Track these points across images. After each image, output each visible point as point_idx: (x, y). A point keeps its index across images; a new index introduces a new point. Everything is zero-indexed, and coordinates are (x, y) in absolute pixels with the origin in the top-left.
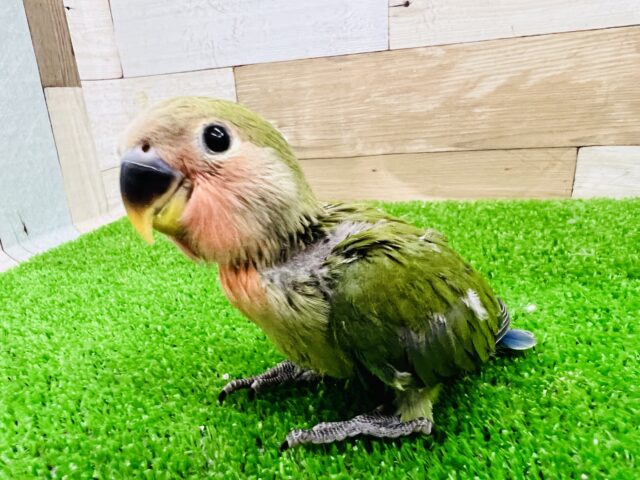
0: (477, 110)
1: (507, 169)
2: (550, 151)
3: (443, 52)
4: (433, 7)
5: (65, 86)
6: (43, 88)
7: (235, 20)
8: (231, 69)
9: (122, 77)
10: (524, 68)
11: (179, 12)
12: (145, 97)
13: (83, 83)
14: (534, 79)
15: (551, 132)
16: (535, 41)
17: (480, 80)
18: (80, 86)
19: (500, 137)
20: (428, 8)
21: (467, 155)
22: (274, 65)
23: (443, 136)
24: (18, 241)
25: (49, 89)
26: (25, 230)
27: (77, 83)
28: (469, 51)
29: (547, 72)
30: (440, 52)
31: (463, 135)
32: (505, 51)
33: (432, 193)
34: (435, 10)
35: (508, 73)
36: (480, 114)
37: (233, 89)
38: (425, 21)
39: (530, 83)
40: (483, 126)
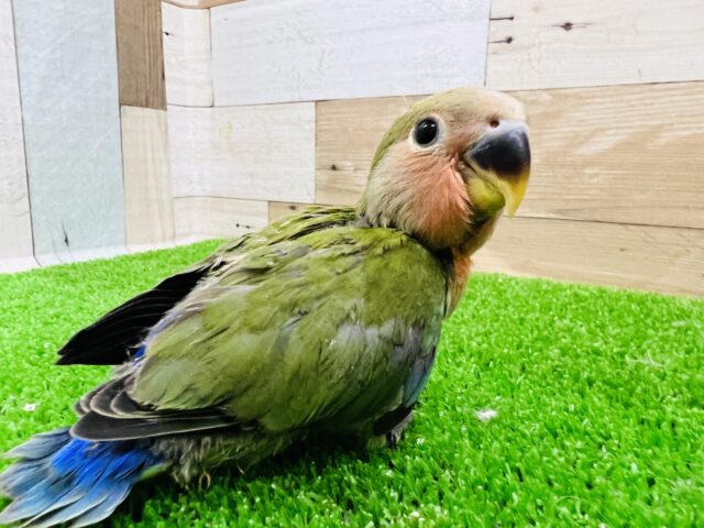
0: (588, 171)
1: (622, 250)
2: (685, 233)
3: (550, 98)
4: (541, 44)
5: (147, 106)
6: (120, 105)
7: (323, 52)
8: (313, 104)
9: (212, 106)
10: (653, 123)
11: (271, 42)
12: (231, 127)
13: (168, 107)
14: (667, 137)
15: (687, 208)
16: (670, 89)
17: (593, 134)
18: (166, 110)
19: (617, 207)
20: (534, 45)
21: (571, 226)
22: (358, 101)
23: (541, 200)
24: (55, 251)
25: (127, 107)
26: (66, 241)
27: (163, 105)
28: (582, 98)
29: (685, 129)
30: (546, 97)
31: (567, 201)
32: (629, 101)
33: (523, 268)
34: (543, 48)
35: (631, 127)
36: (591, 176)
37: (313, 126)
38: (529, 60)
39: (662, 141)
40: (593, 192)
